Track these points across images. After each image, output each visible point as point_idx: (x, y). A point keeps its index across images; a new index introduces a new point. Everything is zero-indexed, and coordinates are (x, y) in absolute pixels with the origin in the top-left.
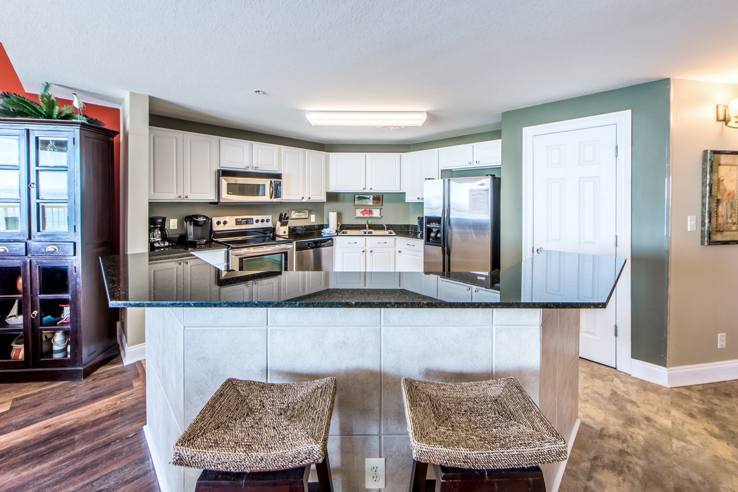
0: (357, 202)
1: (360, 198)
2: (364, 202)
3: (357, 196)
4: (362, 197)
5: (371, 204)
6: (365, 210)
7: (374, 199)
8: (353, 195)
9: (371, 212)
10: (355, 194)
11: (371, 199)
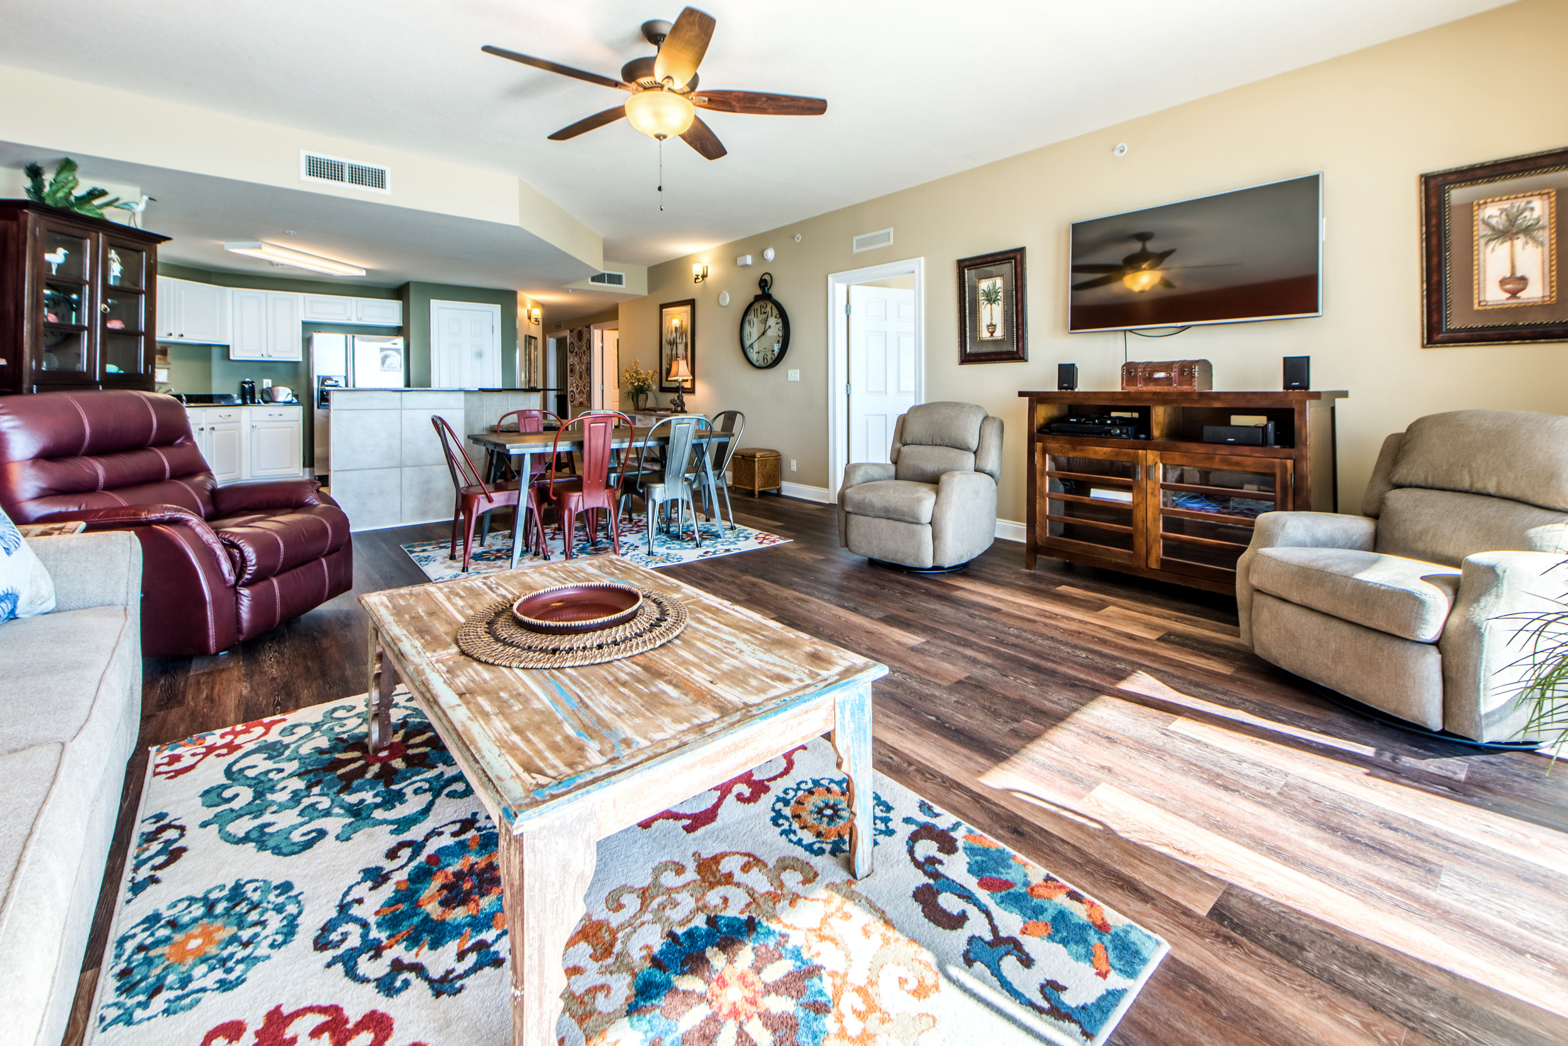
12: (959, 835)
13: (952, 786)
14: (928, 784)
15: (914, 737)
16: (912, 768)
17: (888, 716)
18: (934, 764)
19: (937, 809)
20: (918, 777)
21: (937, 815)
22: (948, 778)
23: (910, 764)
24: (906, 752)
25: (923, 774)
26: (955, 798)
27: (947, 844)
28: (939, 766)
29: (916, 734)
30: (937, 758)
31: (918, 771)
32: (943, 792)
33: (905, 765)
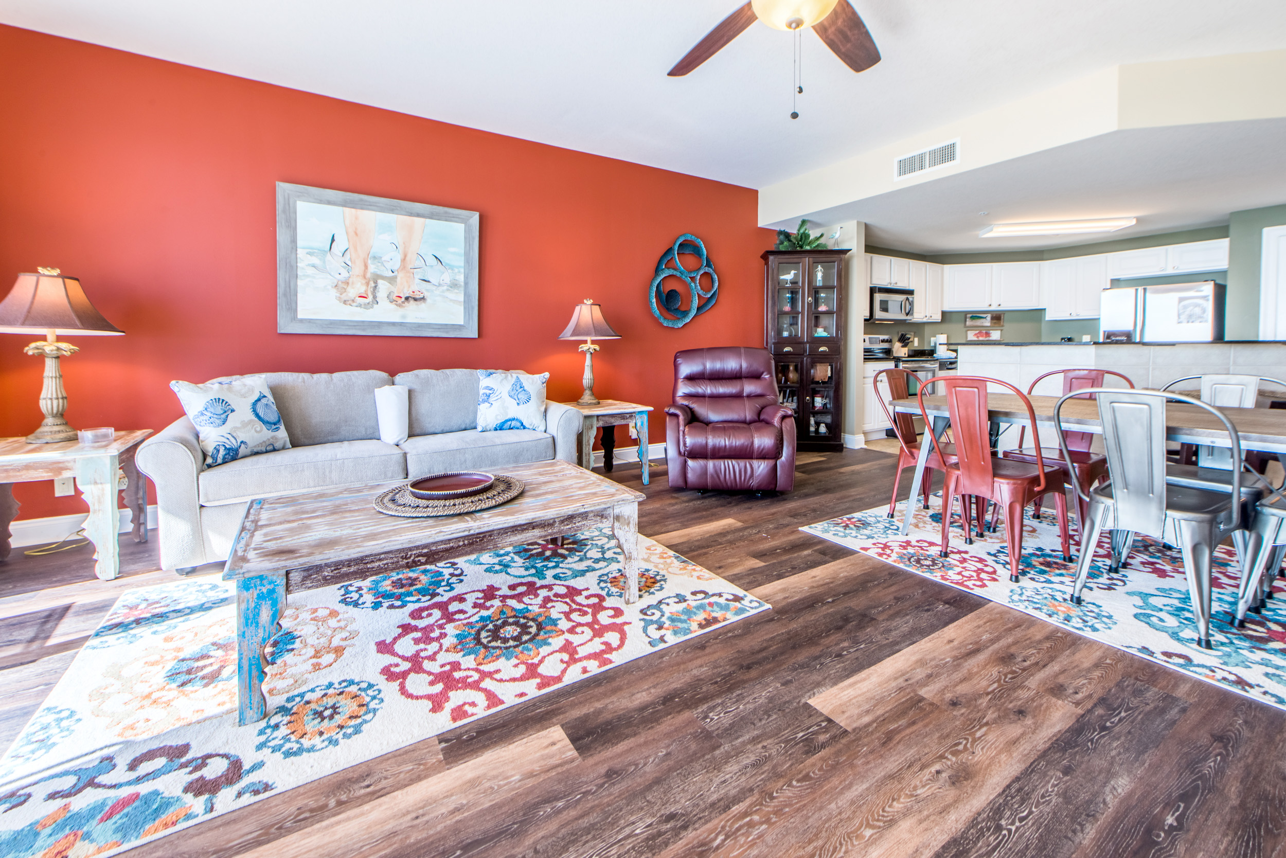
0: (969, 323)
1: (973, 318)
2: (978, 322)
3: (969, 316)
4: (976, 315)
5: (989, 324)
6: (980, 333)
7: (992, 318)
8: (963, 315)
9: (988, 334)
10: (966, 313)
11: (989, 318)
12: (197, 804)
13: (266, 834)
14: (293, 809)
15: (390, 826)
16: (332, 802)
17: (457, 810)
18: (319, 830)
19: (247, 799)
20: (312, 804)
21: (239, 795)
22: (280, 836)
23: (340, 803)
24: (366, 807)
25: (312, 811)
26: (248, 829)
27: (200, 788)
28: (310, 835)
29: (394, 833)
30: (327, 839)
31: (323, 807)
32: (267, 820)
33: (344, 797)
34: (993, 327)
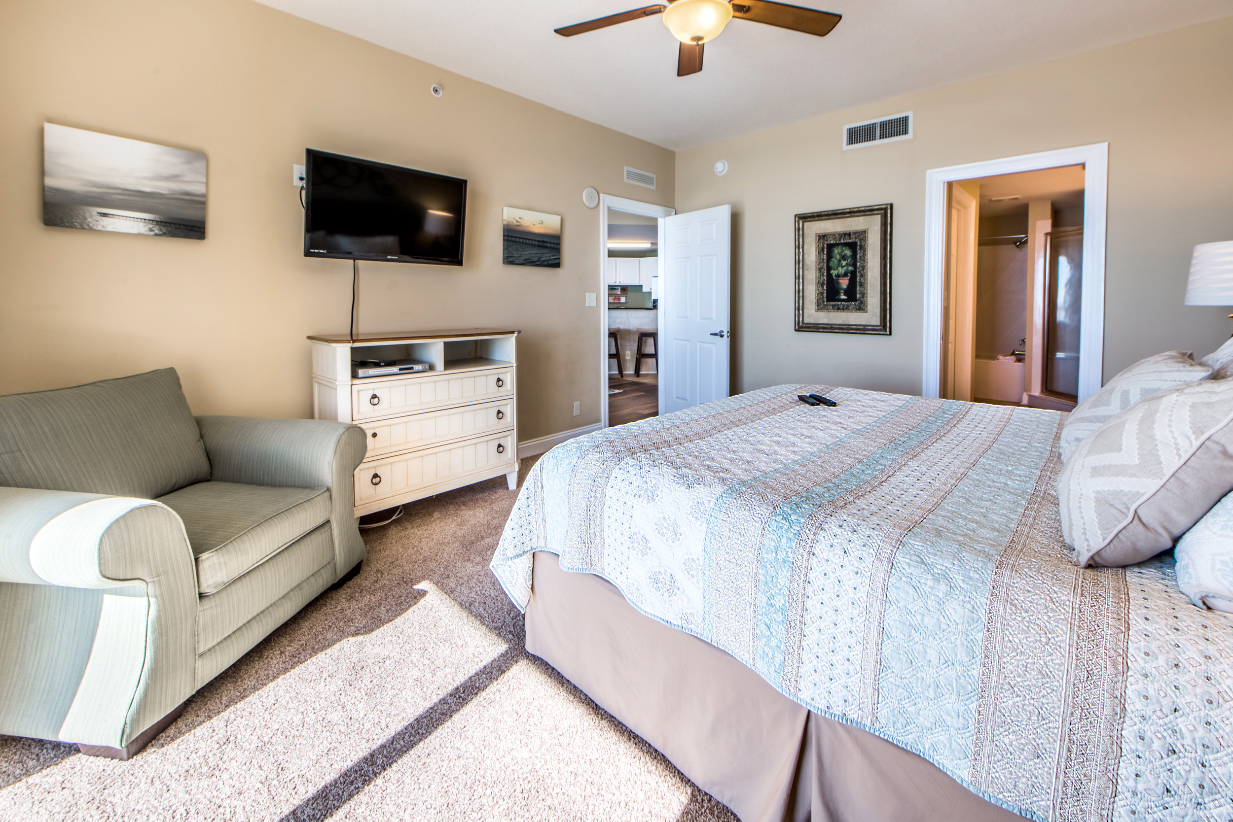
9: (619, 299)
11: (621, 290)
34: (622, 295)
